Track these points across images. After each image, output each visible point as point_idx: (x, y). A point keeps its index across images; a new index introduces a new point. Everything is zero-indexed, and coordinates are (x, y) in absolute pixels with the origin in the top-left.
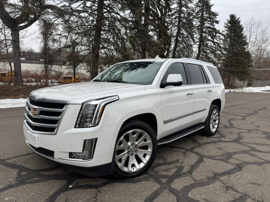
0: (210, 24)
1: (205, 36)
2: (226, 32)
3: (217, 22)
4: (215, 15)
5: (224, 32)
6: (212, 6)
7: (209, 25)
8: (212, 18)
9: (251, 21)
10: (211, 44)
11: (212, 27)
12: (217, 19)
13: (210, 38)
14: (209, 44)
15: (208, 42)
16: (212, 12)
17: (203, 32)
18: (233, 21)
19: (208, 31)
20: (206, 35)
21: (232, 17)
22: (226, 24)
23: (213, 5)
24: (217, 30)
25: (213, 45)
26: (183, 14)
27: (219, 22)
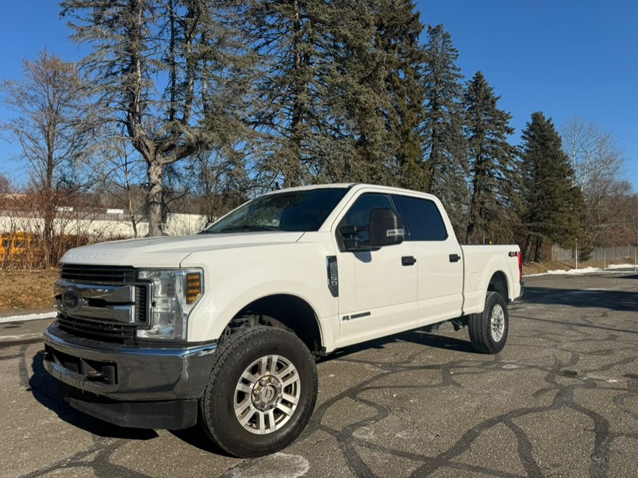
0: (496, 135)
1: (487, 159)
2: (525, 147)
3: (510, 131)
4: (504, 117)
5: (522, 148)
6: (499, 100)
7: (494, 137)
8: (499, 124)
9: (573, 123)
10: (500, 174)
11: (500, 141)
12: (509, 126)
13: (496, 162)
14: (497, 175)
15: (493, 170)
16: (498, 111)
17: (482, 151)
18: (540, 126)
19: (493, 149)
20: (489, 157)
21: (536, 117)
22: (525, 133)
23: (499, 98)
24: (510, 147)
25: (503, 176)
26: (441, 119)
27: (513, 131)
